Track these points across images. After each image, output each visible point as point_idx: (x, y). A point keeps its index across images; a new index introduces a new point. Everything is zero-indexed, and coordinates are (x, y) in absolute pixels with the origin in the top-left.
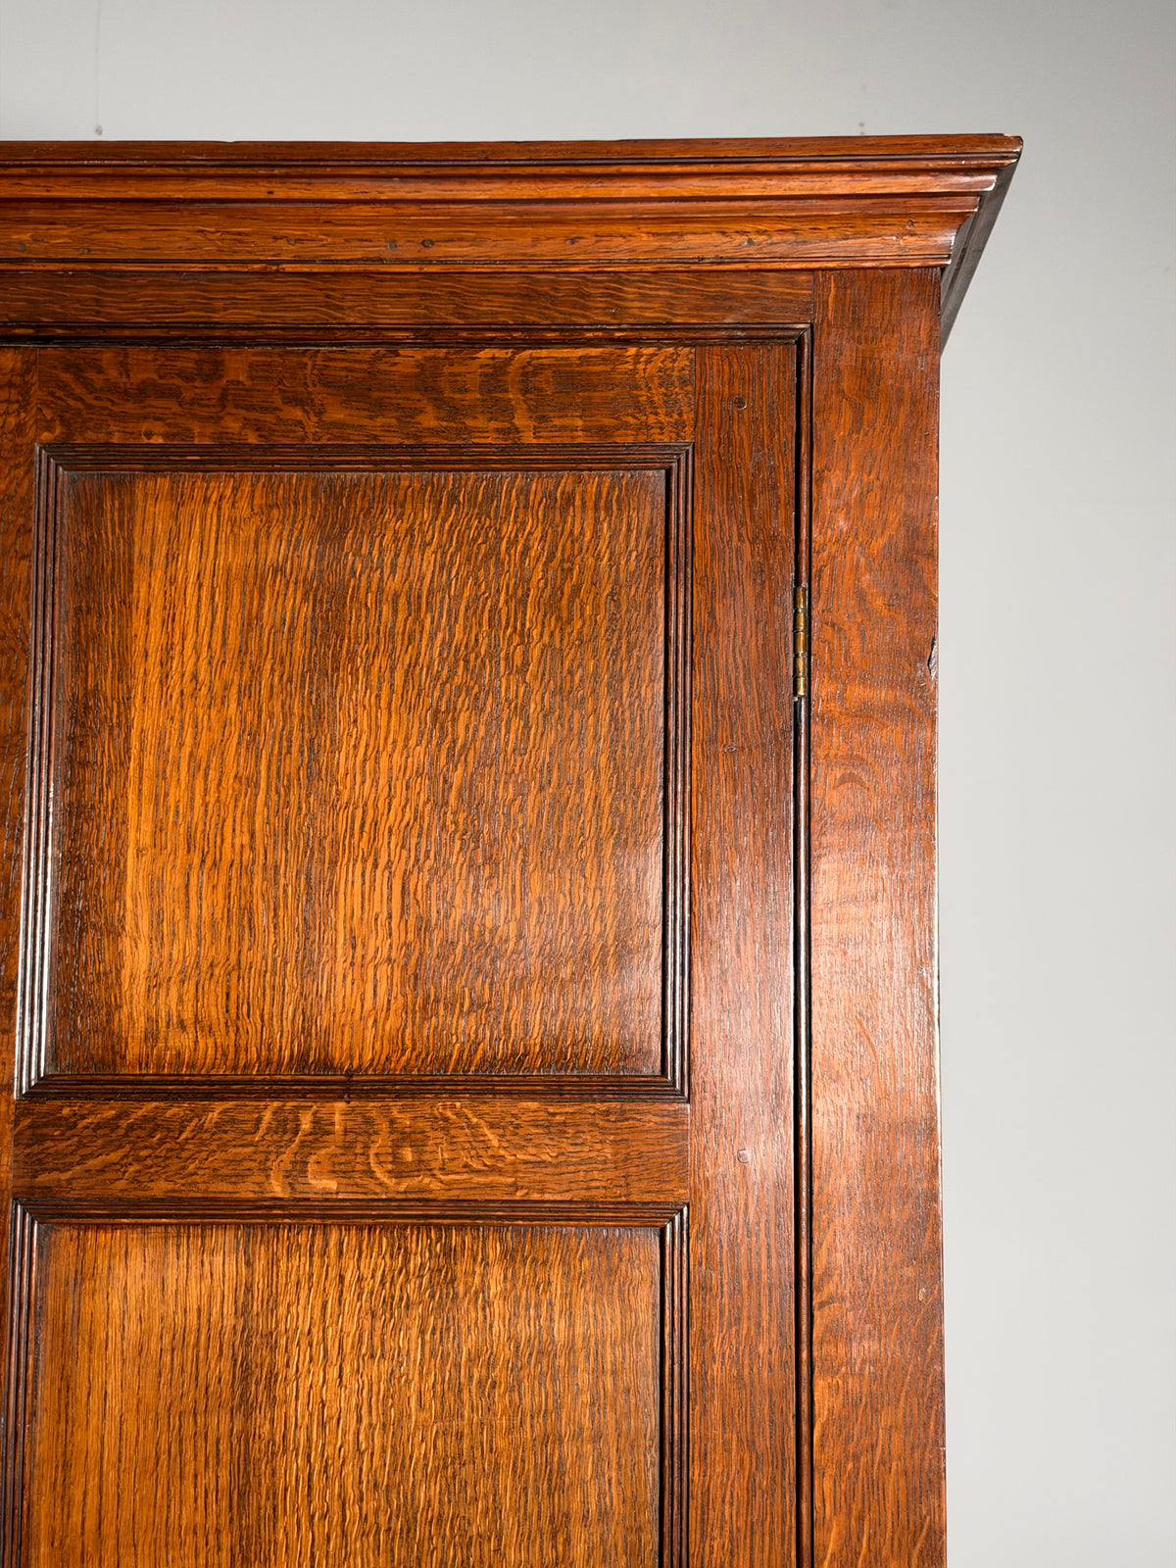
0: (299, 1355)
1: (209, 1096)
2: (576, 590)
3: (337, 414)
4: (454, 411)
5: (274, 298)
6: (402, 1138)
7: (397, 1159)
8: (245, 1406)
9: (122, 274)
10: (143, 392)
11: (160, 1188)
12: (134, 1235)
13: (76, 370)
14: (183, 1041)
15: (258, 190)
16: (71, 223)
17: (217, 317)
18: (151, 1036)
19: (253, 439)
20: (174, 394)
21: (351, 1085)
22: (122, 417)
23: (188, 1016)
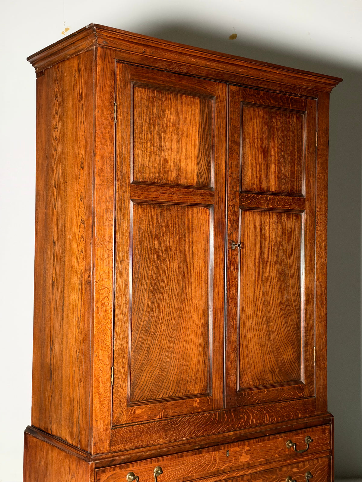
0: (267, 228)
1: (259, 194)
2: (294, 129)
3: (272, 102)
4: (284, 103)
5: (266, 84)
6: (278, 201)
7: (278, 203)
8: (262, 235)
9: (250, 78)
10: (252, 95)
11: (254, 206)
12: (250, 213)
13: (244, 91)
14: (255, 187)
15: (269, 70)
16: (246, 70)
17: (260, 86)
18: (252, 186)
19: (263, 104)
20: (255, 96)
21: (272, 194)
22: (250, 99)
23: (255, 183)
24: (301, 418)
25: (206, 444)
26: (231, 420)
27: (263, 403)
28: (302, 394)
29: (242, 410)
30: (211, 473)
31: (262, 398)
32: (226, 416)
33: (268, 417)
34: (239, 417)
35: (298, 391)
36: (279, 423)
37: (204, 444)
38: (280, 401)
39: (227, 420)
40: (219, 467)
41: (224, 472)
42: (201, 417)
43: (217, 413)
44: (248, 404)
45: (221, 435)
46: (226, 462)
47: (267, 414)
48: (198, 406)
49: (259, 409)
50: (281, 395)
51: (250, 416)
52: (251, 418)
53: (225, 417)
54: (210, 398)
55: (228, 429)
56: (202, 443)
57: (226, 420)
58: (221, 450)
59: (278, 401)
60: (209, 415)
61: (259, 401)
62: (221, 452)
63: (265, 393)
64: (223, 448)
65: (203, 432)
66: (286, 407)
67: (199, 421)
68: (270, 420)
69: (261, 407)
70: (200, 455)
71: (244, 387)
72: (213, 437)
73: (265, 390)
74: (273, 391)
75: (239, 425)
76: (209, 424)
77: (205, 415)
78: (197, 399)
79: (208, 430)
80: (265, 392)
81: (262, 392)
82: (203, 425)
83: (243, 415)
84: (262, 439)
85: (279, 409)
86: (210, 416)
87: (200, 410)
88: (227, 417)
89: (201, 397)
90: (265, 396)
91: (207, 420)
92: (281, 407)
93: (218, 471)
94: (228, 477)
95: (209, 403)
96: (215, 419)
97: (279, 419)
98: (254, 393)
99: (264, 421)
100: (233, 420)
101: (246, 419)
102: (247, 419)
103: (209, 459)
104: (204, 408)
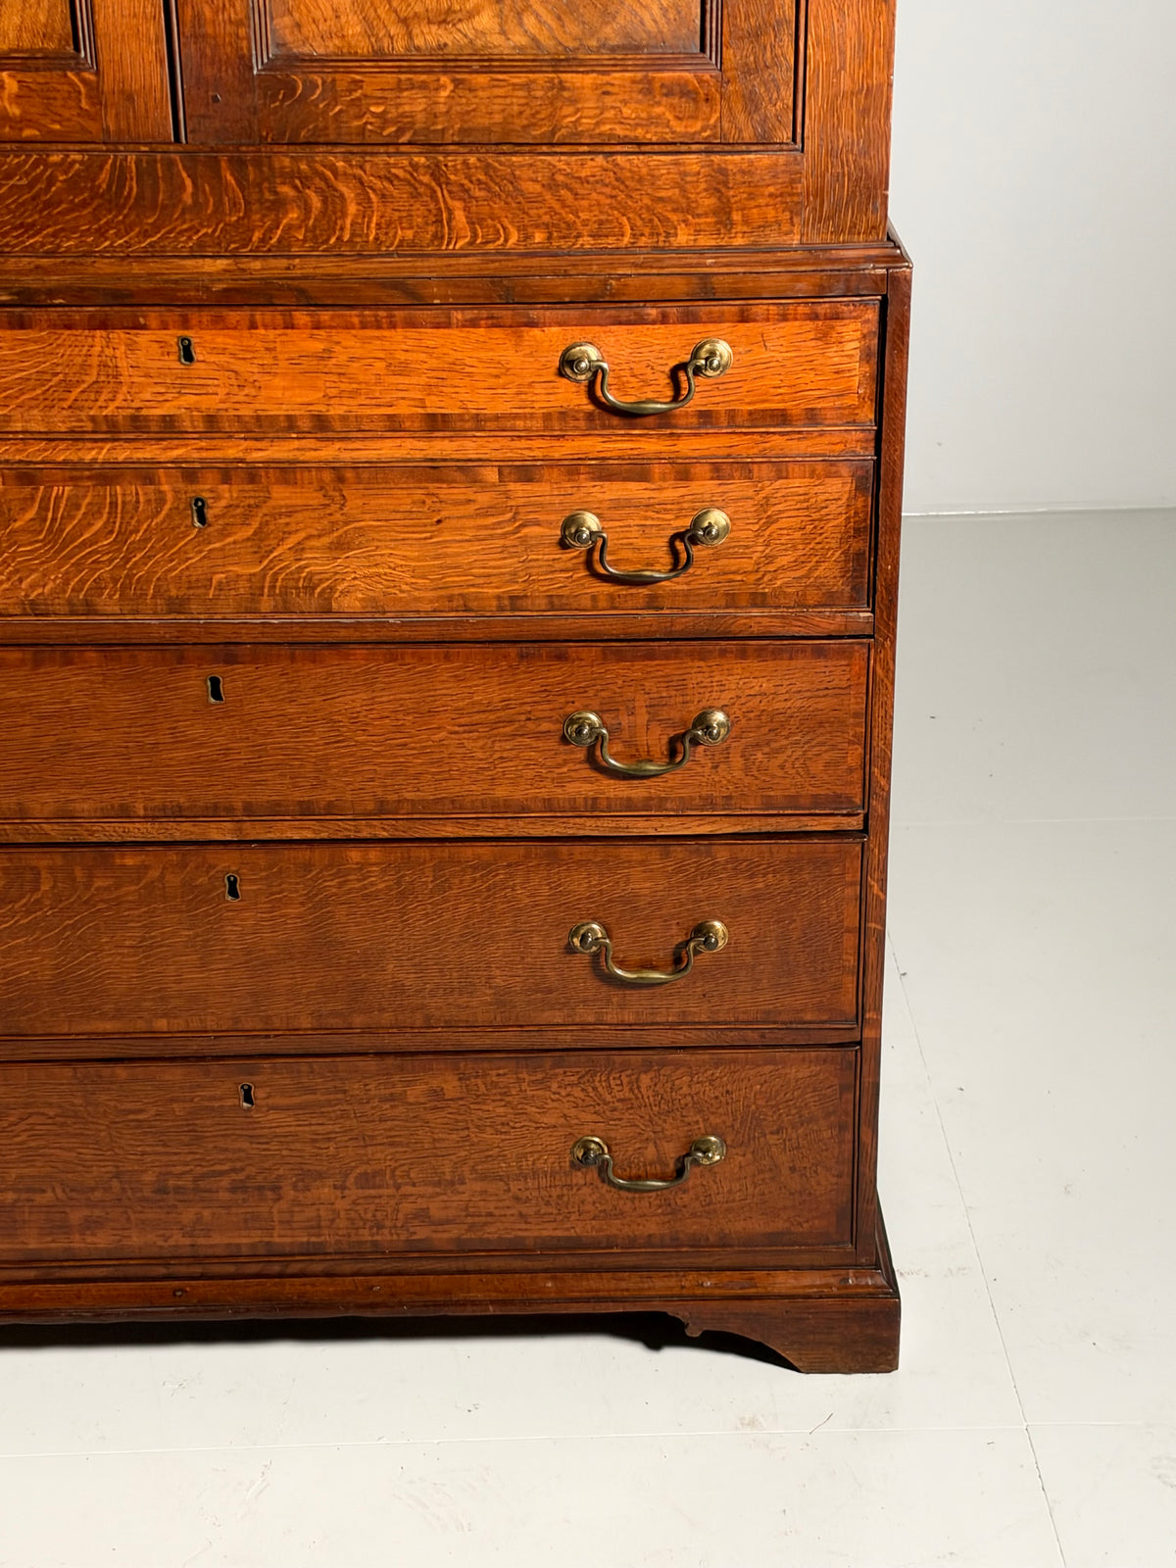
24: (679, 250)
25: (51, 293)
26: (219, 204)
27: (431, 144)
28: (698, 125)
29: (287, 162)
30: (93, 419)
31: (420, 117)
32: (188, 182)
33: (460, 216)
34: (268, 196)
35: (673, 107)
36: (533, 255)
37: (37, 291)
38: (545, 149)
39: (196, 202)
40: (135, 405)
41: (169, 428)
42: (35, 165)
43: (132, 158)
44: (332, 138)
45: (154, 266)
46: (181, 389)
47: (457, 205)
48: (15, 111)
49: (400, 173)
50: (551, 116)
51: (342, 196)
52: (352, 209)
53: (183, 187)
54: (84, 81)
55: (201, 245)
56: (31, 282)
57: (187, 198)
58: (144, 327)
59: (533, 147)
60: (81, 162)
61: (401, 131)
62: (143, 338)
63: (444, 94)
64: (154, 323)
65: (54, 235)
66: (583, 181)
67: (24, 182)
68: (475, 236)
69: (415, 167)
70: (21, 334)
71: (306, 49)
72: (104, 266)
73: (444, 79)
74: (498, 92)
75: (271, 230)
76: (84, 204)
77: (55, 158)
78: (5, 74)
79: (84, 233)
80: (444, 87)
81: (423, 86)
82: (48, 205)
83: (295, 187)
84: (399, 314)
85: (538, 188)
86: (91, 169)
87: (27, 133)
88: (195, 184)
89: (26, 69)
90: (443, 108)
91: (73, 185)
92: (552, 178)
93: (135, 418)
94: (196, 455)
95: (84, 104)
96: (121, 188)
97: (539, 237)
98: (367, 89)
99: (438, 237)
100: (234, 204)
101: (315, 212)
102: (324, 213)
103: (79, 360)
104: (57, 127)
